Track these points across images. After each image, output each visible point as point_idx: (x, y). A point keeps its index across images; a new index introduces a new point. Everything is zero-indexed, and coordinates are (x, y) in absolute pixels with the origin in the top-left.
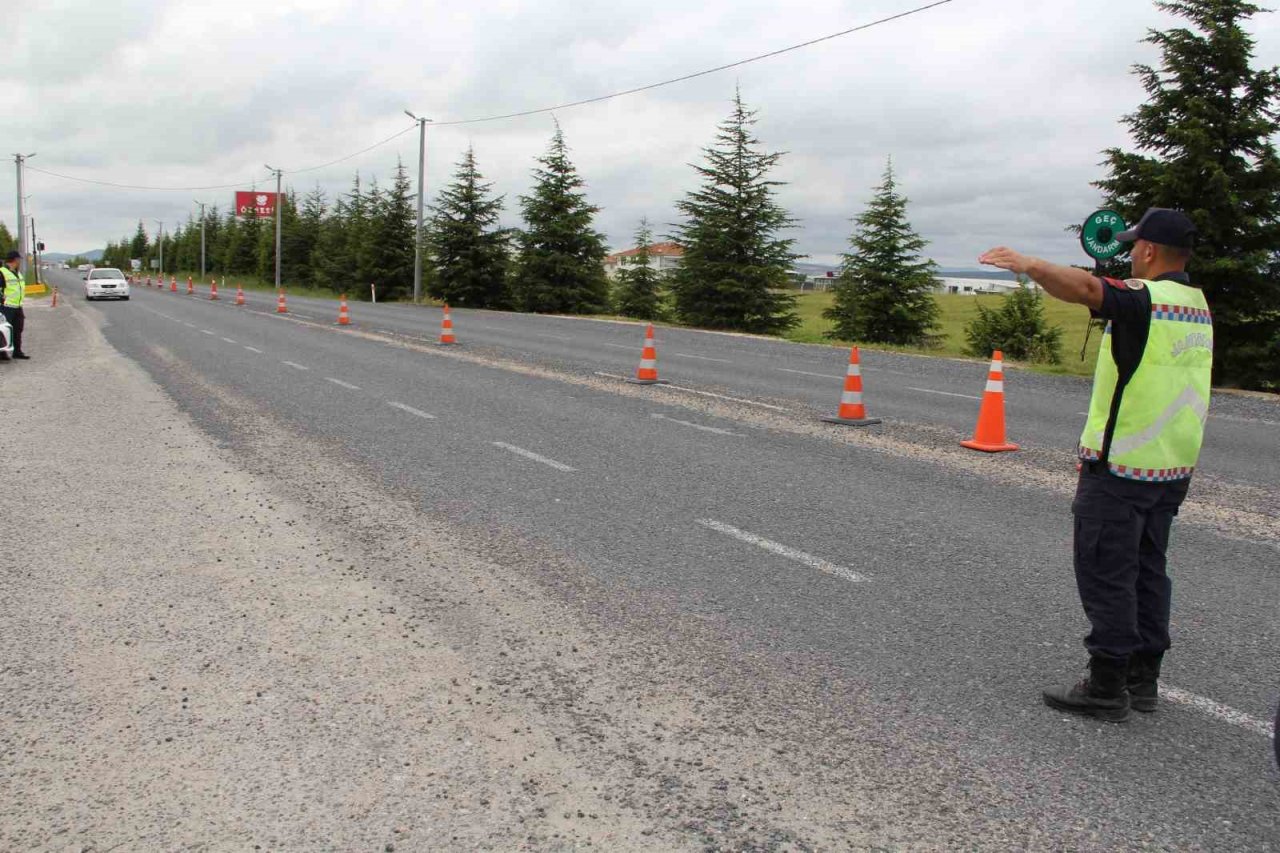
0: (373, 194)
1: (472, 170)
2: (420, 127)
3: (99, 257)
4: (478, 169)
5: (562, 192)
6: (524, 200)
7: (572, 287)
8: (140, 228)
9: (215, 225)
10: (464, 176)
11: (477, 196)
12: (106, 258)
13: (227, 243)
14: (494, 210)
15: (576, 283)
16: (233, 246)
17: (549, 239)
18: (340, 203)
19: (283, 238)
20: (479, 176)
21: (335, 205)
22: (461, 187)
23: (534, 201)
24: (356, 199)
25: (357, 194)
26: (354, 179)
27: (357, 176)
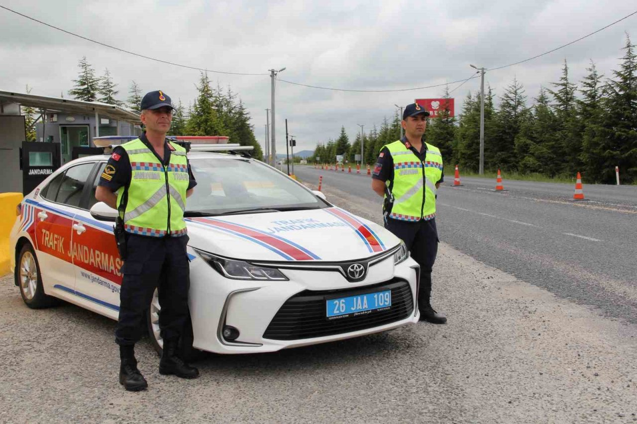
3: (311, 155)
8: (343, 131)
12: (316, 155)
24: (564, 87)
25: (565, 82)
26: (564, 67)
27: (566, 65)
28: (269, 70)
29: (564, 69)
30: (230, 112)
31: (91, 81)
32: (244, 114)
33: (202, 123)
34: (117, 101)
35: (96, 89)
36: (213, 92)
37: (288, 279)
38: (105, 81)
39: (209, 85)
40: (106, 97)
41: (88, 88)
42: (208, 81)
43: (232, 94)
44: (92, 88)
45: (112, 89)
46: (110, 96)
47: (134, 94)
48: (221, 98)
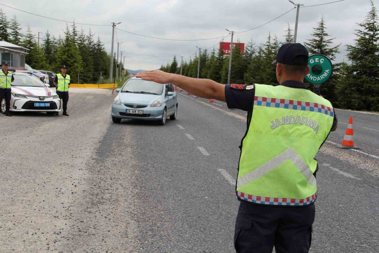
0: (275, 44)
1: (322, 32)
2: (296, 8)
4: (326, 31)
5: (372, 43)
6: (349, 47)
7: (373, 96)
8: (175, 59)
9: (205, 58)
10: (318, 35)
11: (324, 46)
13: (209, 67)
14: (334, 53)
15: (374, 94)
16: (212, 69)
17: (361, 69)
18: (261, 49)
19: (233, 66)
20: (326, 35)
21: (258, 50)
22: (316, 41)
23: (355, 48)
24: (268, 47)
25: (269, 44)
26: (268, 36)
27: (270, 35)
28: (112, 23)
29: (268, 37)
30: (90, 44)
31: (5, 23)
32: (101, 46)
33: (66, 51)
34: (20, 34)
35: (8, 27)
36: (78, 33)
37: (27, 98)
38: (14, 22)
39: (76, 29)
40: (14, 31)
41: (3, 26)
42: (75, 26)
43: (92, 34)
44: (5, 26)
45: (18, 27)
46: (16, 31)
47: (28, 33)
48: (83, 36)
